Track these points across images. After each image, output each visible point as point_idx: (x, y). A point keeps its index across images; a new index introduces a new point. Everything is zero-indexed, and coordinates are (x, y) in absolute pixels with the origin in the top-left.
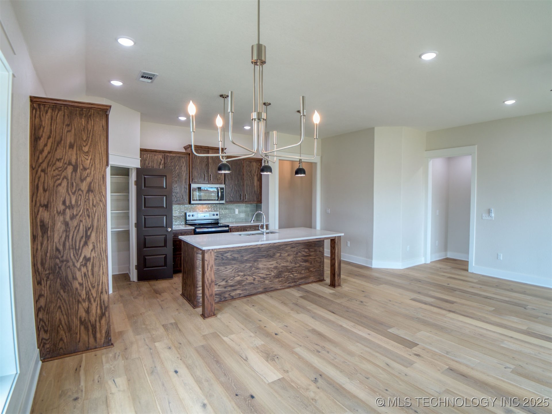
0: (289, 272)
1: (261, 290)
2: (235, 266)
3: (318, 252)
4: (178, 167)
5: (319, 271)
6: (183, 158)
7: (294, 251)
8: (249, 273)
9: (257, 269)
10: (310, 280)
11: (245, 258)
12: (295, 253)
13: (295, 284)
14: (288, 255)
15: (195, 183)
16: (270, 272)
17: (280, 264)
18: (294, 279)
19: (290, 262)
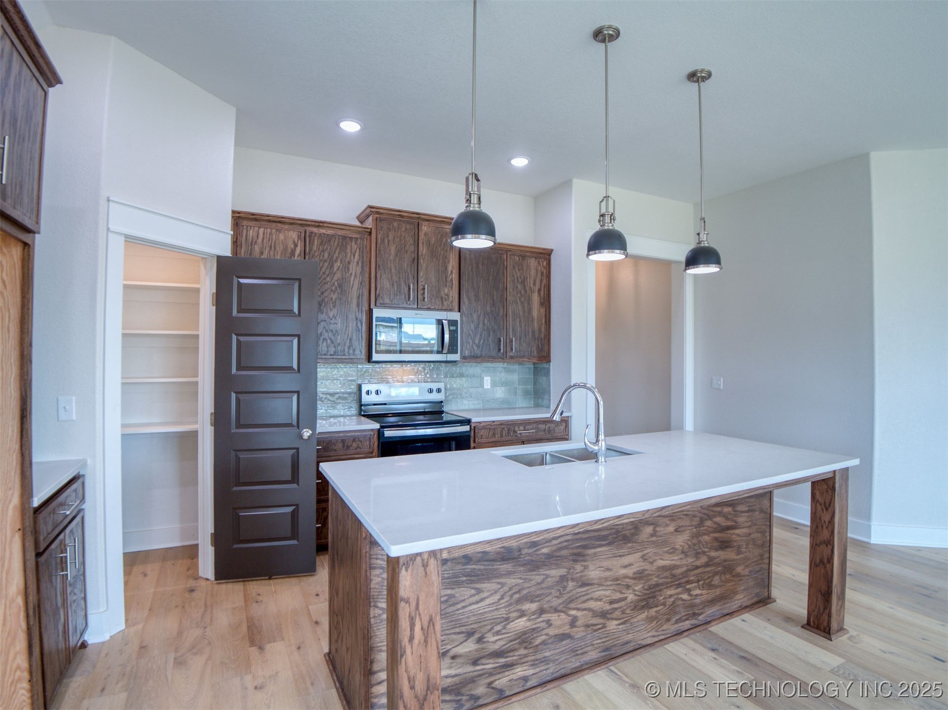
0: (679, 586)
2: (511, 581)
3: (757, 513)
4: (338, 264)
5: (759, 571)
6: (354, 242)
7: (694, 516)
8: (556, 602)
9: (584, 585)
10: (735, 604)
11: (545, 551)
12: (696, 521)
13: (694, 622)
14: (676, 530)
15: (384, 306)
16: (621, 593)
17: (652, 563)
18: (692, 606)
19: (683, 552)
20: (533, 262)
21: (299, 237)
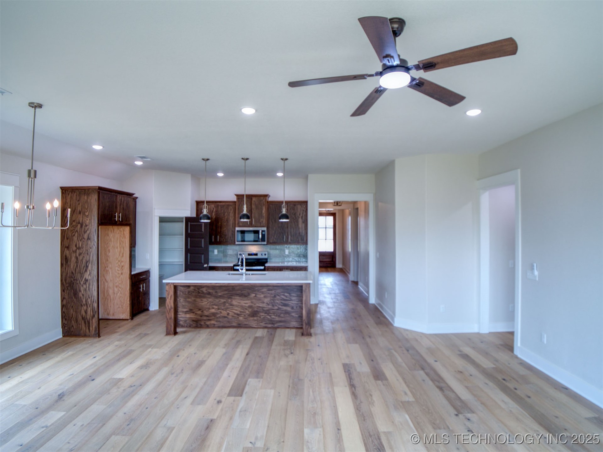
0: (266, 313)
1: (235, 324)
2: (210, 300)
4: (227, 213)
6: (231, 206)
8: (223, 308)
9: (231, 305)
11: (220, 294)
12: (273, 295)
13: (273, 326)
14: (264, 297)
15: (240, 226)
16: (244, 310)
17: (255, 304)
18: (271, 321)
19: (267, 303)
20: (299, 207)
21: (215, 206)
